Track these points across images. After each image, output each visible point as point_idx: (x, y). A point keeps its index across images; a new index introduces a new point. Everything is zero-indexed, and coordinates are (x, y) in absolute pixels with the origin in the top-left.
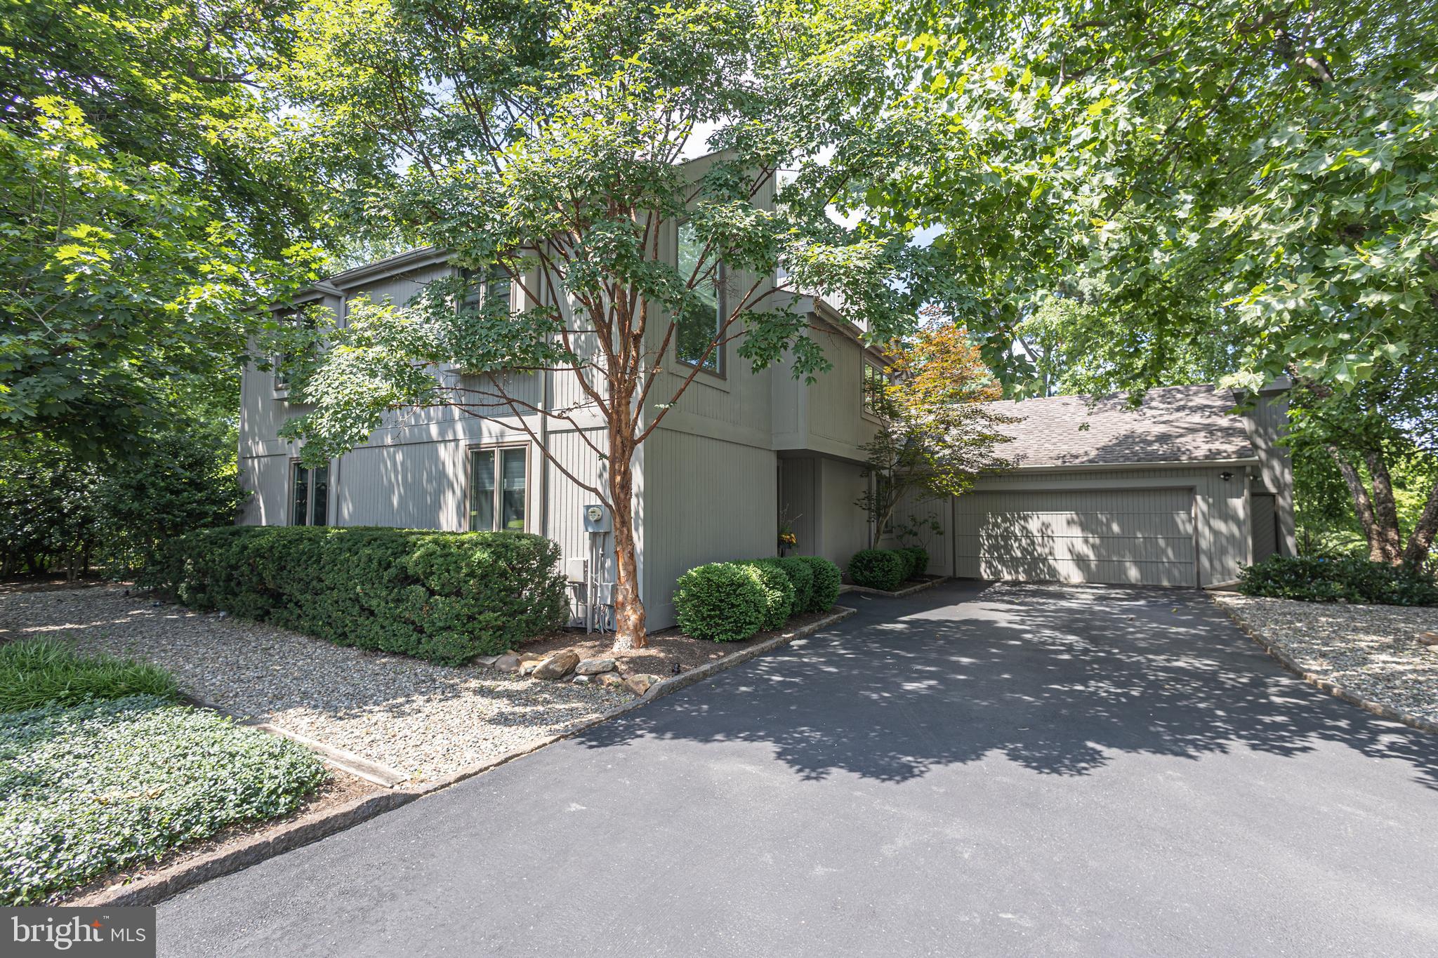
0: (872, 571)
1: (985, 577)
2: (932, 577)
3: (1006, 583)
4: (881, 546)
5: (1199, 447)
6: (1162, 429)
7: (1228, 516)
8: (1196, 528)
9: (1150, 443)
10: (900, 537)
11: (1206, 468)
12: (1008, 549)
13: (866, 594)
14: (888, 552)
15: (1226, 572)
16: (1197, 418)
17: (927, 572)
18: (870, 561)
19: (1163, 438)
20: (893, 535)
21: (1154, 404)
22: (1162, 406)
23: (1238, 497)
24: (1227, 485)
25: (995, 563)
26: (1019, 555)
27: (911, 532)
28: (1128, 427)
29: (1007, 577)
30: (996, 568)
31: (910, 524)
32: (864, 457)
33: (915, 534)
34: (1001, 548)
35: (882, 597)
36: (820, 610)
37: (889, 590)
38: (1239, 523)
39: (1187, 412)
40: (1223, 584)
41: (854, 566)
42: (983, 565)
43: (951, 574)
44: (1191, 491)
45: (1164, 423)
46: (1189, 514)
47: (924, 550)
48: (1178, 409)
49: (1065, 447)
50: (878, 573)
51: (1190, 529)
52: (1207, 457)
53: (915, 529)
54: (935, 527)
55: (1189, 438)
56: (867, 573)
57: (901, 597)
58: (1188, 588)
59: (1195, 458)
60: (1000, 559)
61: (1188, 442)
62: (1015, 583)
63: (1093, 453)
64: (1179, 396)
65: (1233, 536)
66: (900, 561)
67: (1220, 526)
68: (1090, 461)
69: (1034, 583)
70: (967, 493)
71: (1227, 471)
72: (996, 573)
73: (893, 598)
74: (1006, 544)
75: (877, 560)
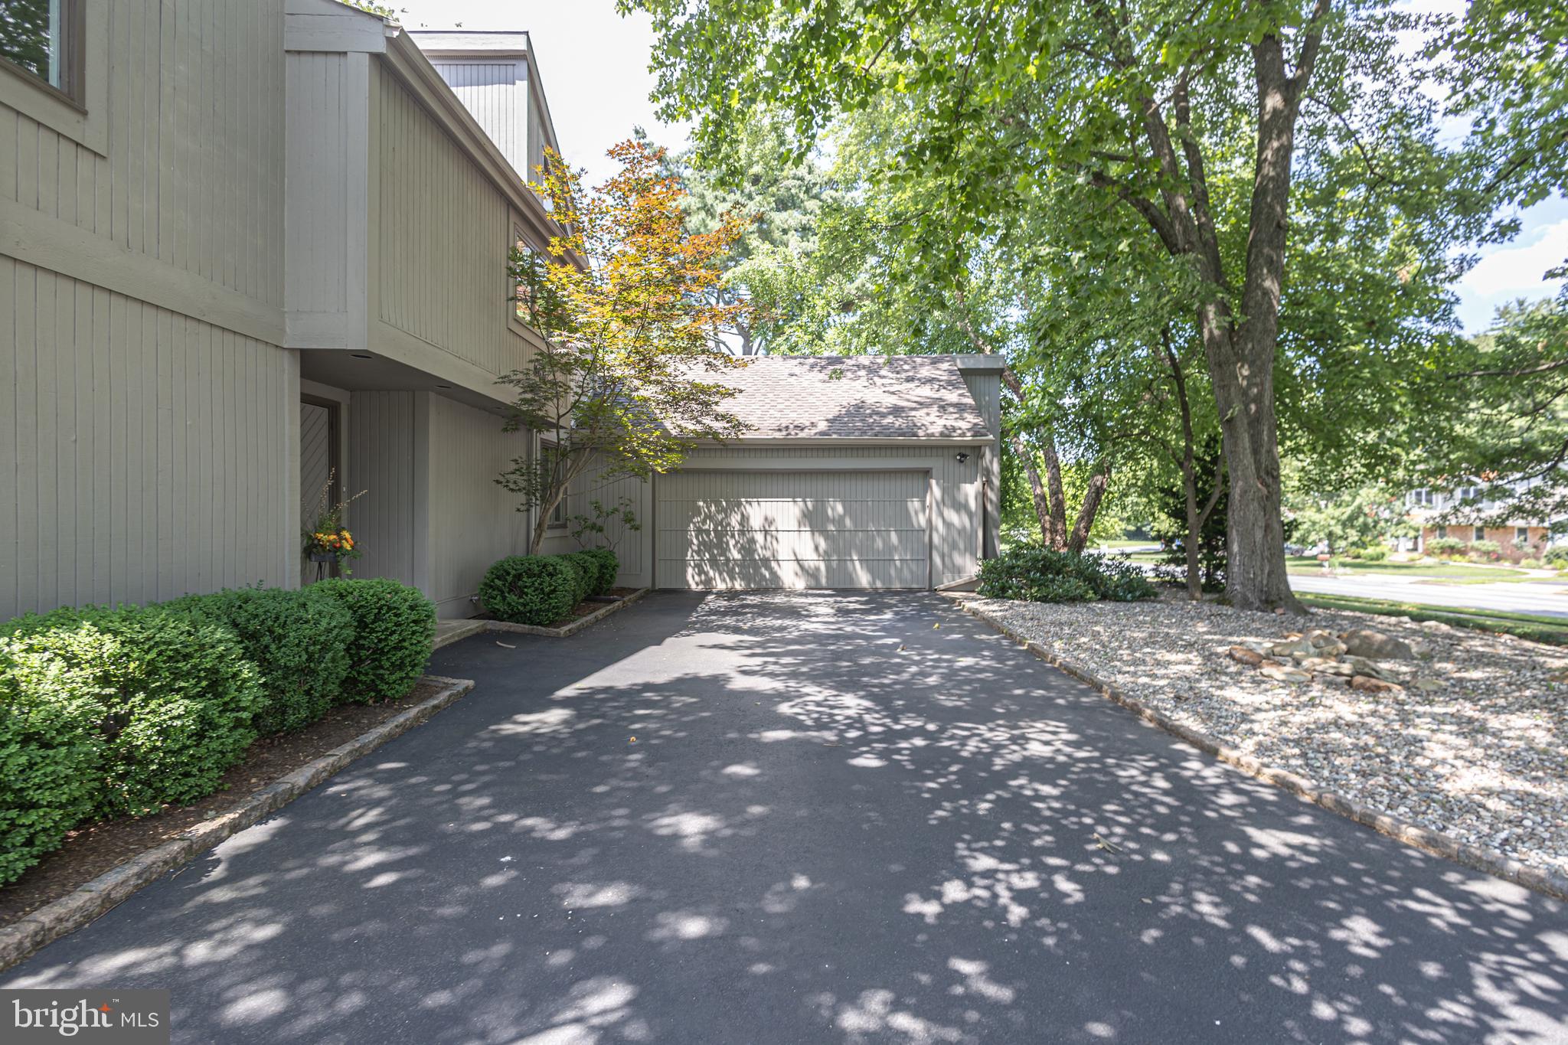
0: (522, 594)
1: (693, 586)
2: (623, 591)
3: (720, 594)
4: (547, 548)
5: (933, 423)
6: (892, 400)
7: (960, 506)
8: (929, 521)
9: (883, 416)
10: (578, 534)
11: (943, 447)
12: (724, 550)
13: (507, 636)
14: (552, 560)
15: (958, 570)
16: (926, 391)
17: (615, 586)
18: (519, 577)
19: (897, 411)
20: (568, 532)
21: (883, 372)
22: (890, 375)
23: (972, 483)
24: (962, 468)
25: (707, 568)
26: (737, 556)
27: (593, 527)
28: (858, 396)
29: (720, 586)
30: (706, 574)
31: (592, 516)
32: (510, 395)
33: (600, 530)
34: (715, 548)
35: (536, 637)
36: (380, 697)
37: (552, 623)
38: (970, 515)
39: (917, 383)
40: (953, 584)
41: (489, 585)
42: (690, 571)
43: (648, 584)
44: (927, 473)
45: (893, 393)
46: (923, 502)
47: (611, 553)
48: (910, 380)
49: (793, 415)
50: (533, 598)
51: (922, 520)
52: (942, 434)
53: (599, 522)
54: (629, 519)
55: (923, 412)
56: (512, 598)
57: (571, 635)
58: (920, 590)
59: (933, 435)
60: (713, 562)
61: (920, 416)
62: (732, 594)
63: (823, 426)
64: (906, 367)
65: (964, 528)
66: (571, 574)
67: (952, 516)
68: (822, 433)
69: (754, 592)
70: (673, 472)
71: (963, 451)
72: (709, 581)
73: (557, 638)
74: (720, 541)
75: (530, 574)
